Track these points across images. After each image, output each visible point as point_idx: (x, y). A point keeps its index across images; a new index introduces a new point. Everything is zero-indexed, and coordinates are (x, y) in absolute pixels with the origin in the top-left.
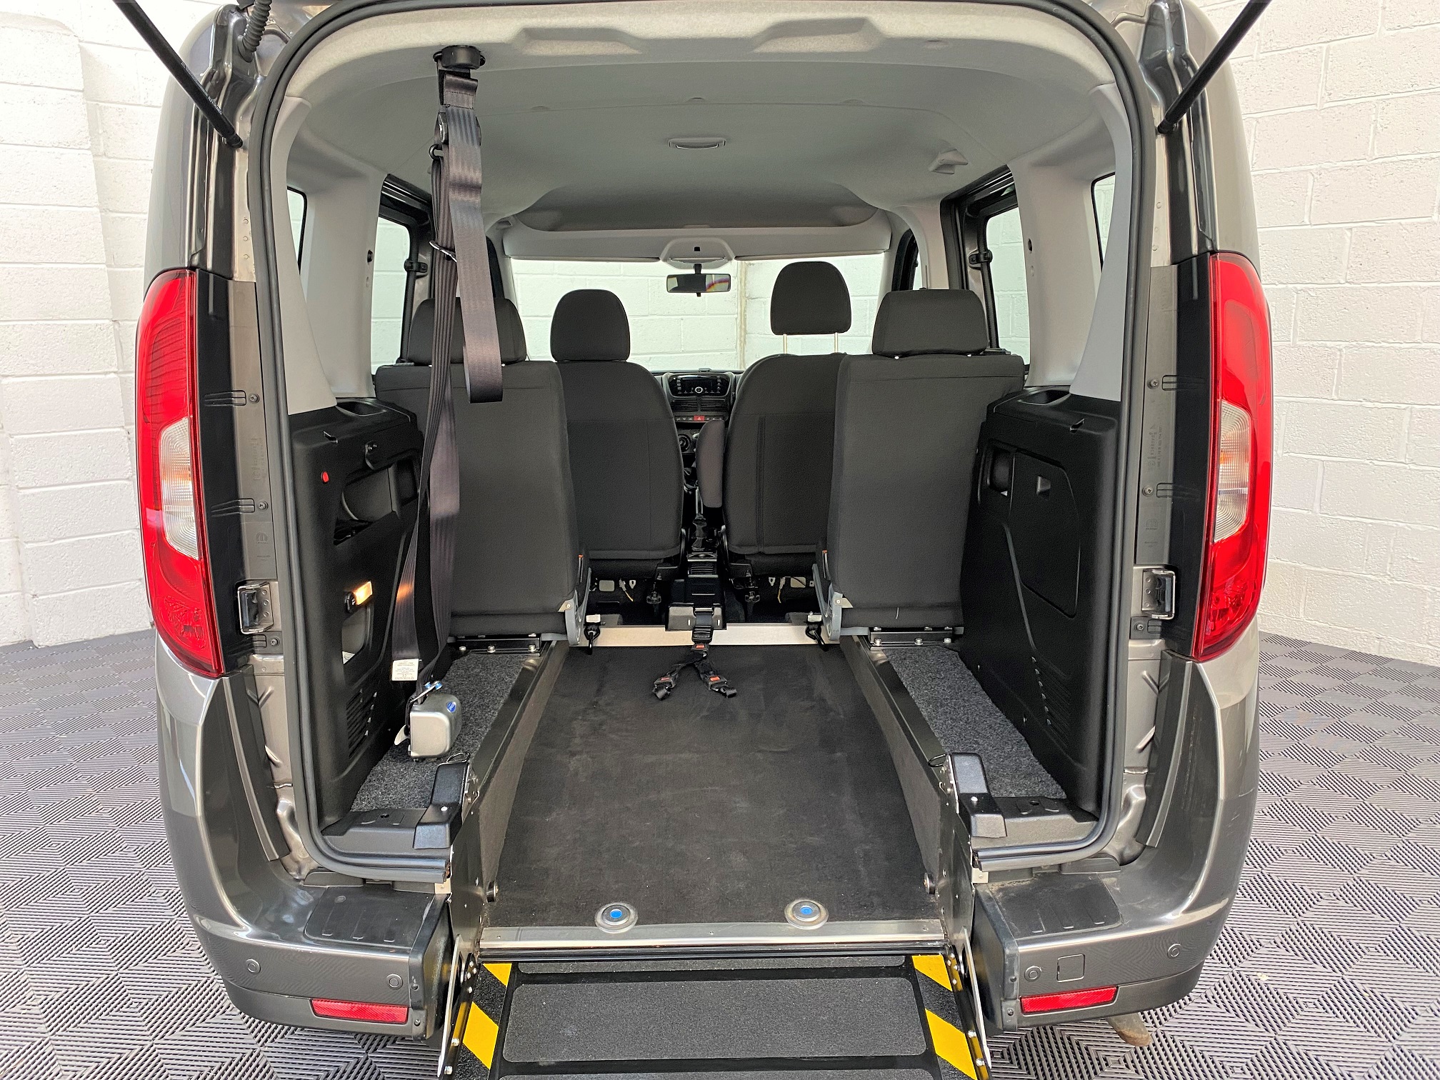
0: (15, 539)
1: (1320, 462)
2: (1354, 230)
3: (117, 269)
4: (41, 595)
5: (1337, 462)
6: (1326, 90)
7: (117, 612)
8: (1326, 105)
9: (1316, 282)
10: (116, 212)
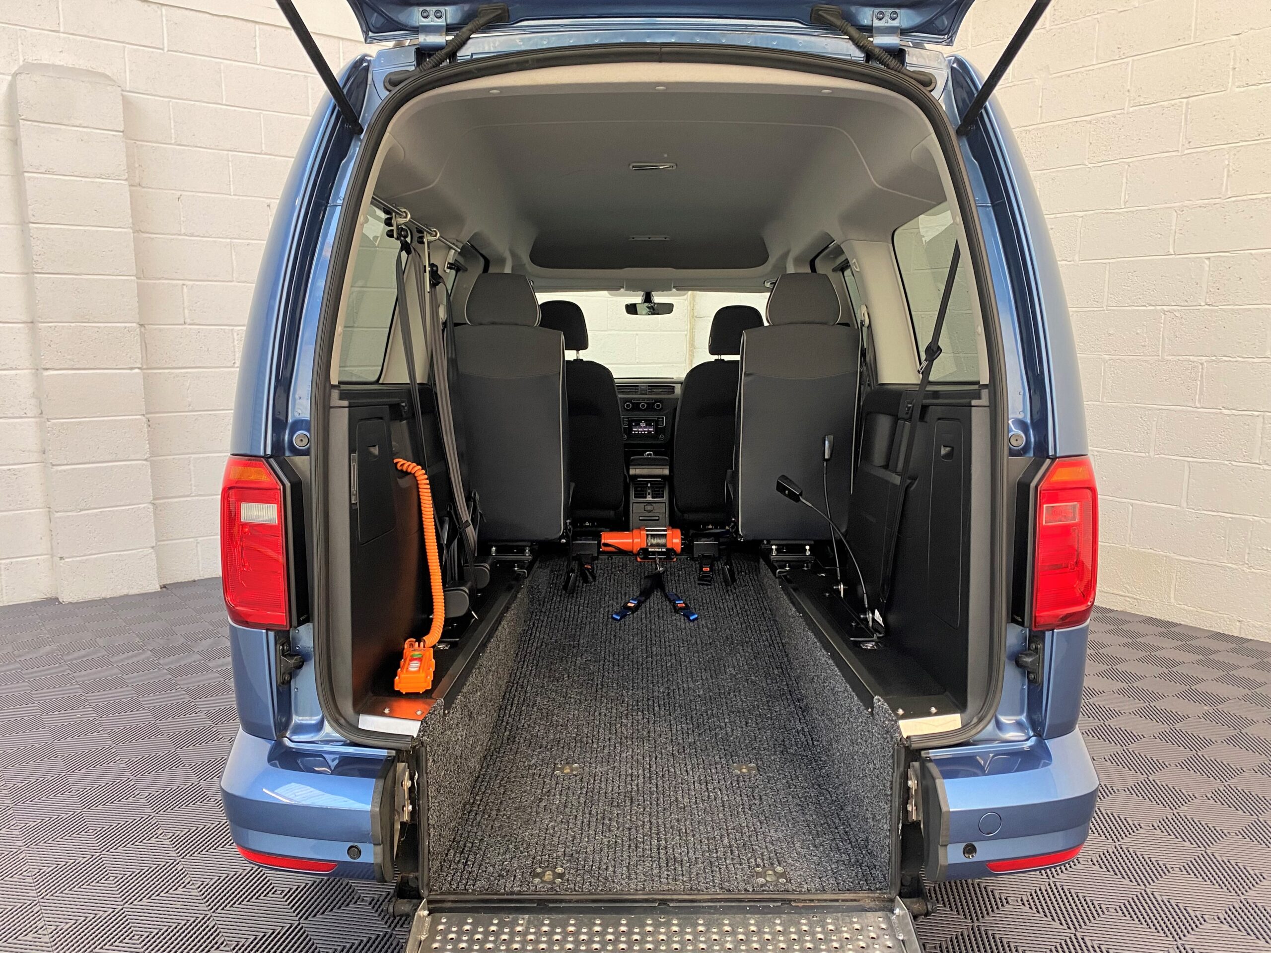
0: (48, 509)
1: (1186, 464)
2: (1212, 259)
3: (146, 281)
4: (67, 558)
5: (1200, 463)
6: (1186, 138)
7: (131, 575)
8: (1186, 152)
9: (1180, 304)
10: (147, 233)
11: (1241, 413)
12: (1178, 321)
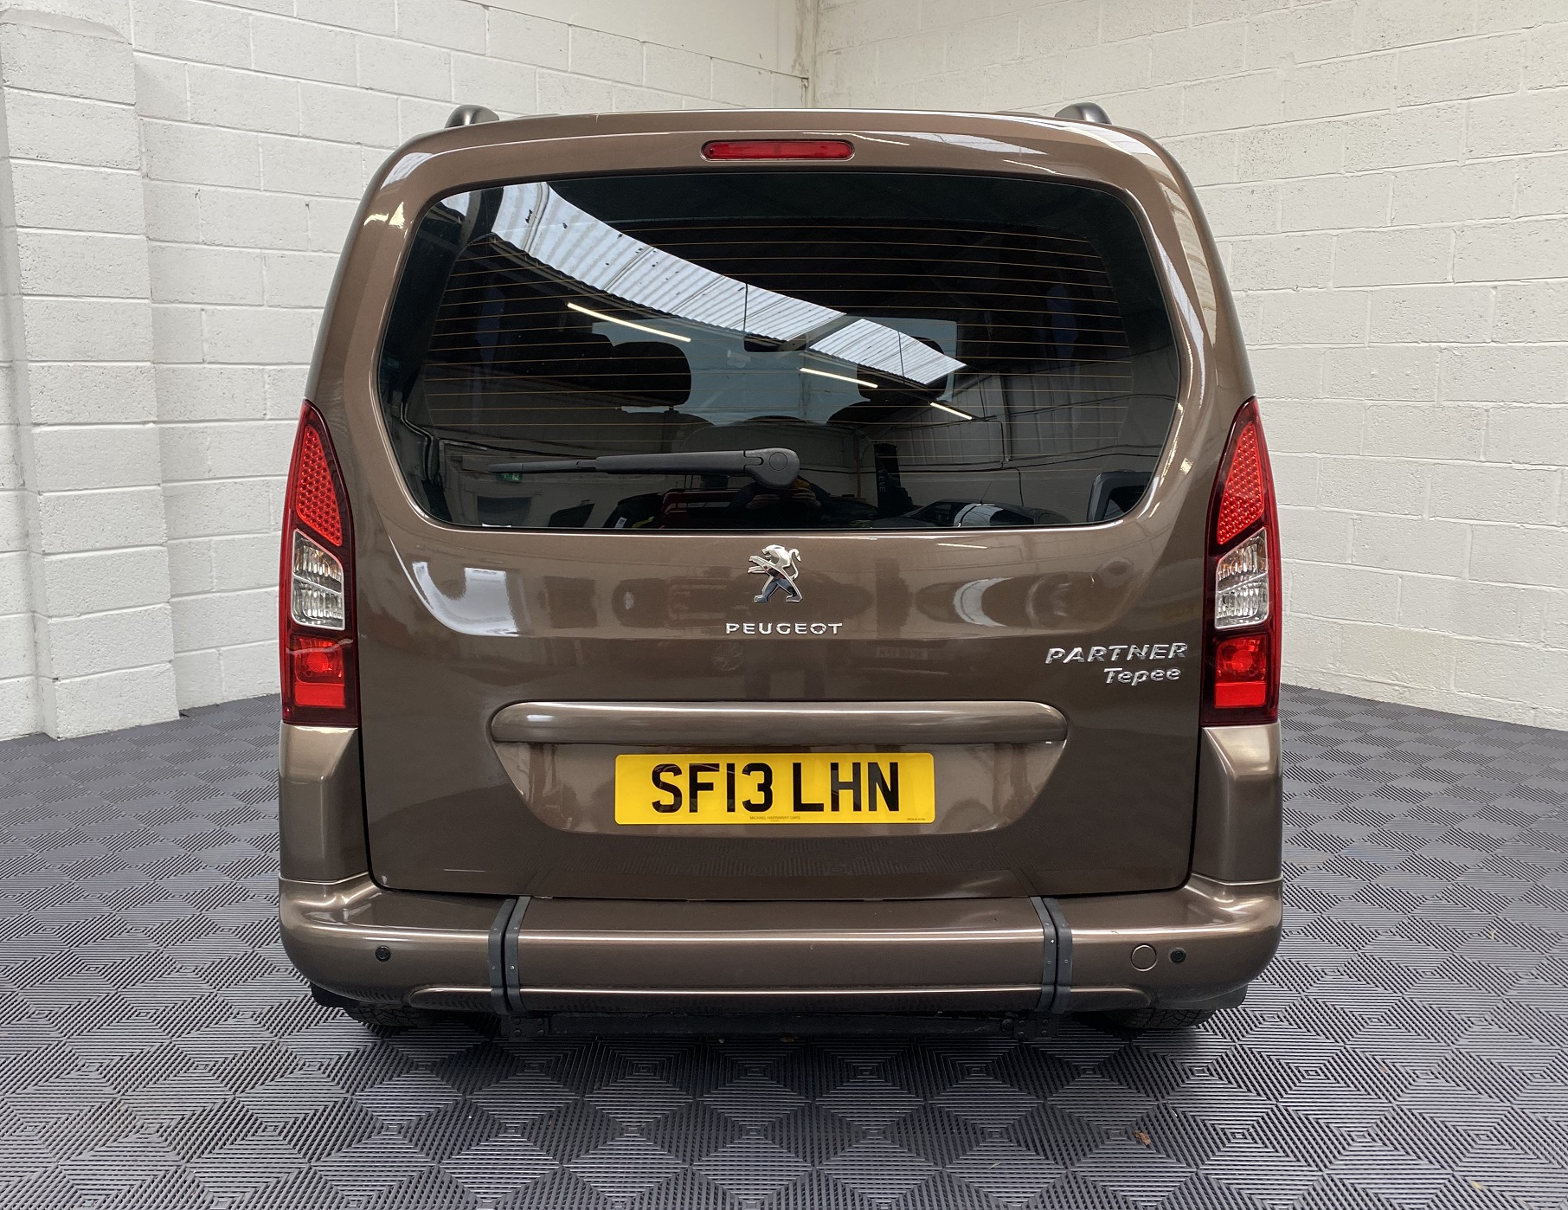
10: (157, 240)
11: (1534, 467)
12: (1459, 360)
